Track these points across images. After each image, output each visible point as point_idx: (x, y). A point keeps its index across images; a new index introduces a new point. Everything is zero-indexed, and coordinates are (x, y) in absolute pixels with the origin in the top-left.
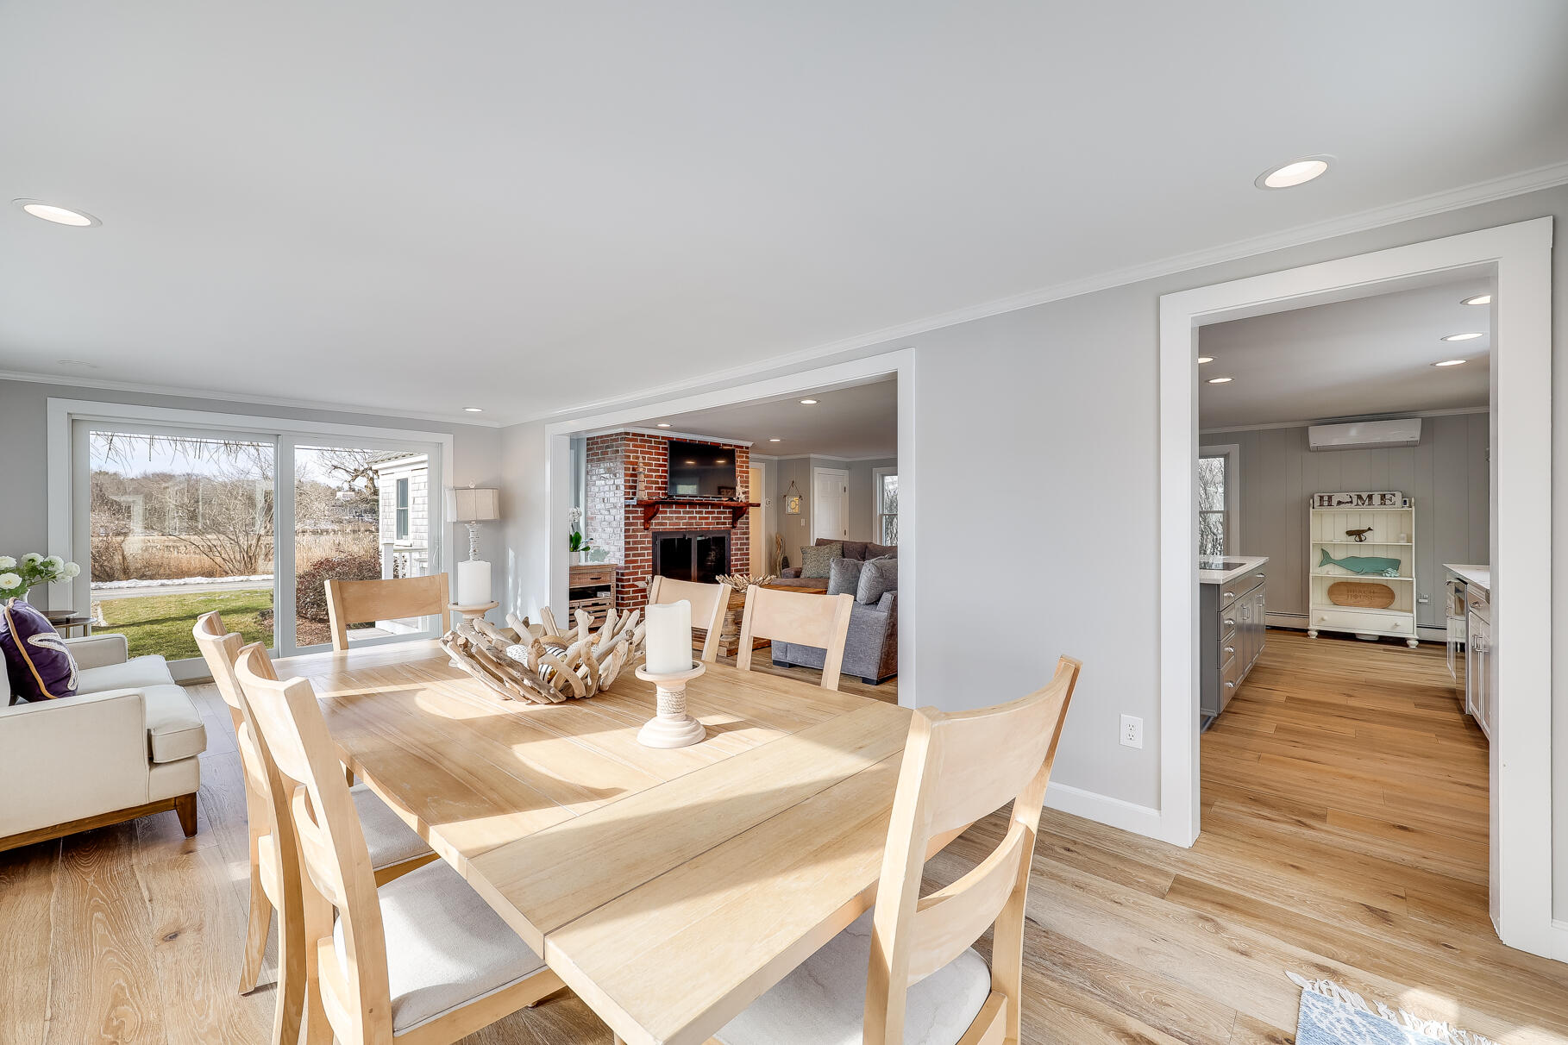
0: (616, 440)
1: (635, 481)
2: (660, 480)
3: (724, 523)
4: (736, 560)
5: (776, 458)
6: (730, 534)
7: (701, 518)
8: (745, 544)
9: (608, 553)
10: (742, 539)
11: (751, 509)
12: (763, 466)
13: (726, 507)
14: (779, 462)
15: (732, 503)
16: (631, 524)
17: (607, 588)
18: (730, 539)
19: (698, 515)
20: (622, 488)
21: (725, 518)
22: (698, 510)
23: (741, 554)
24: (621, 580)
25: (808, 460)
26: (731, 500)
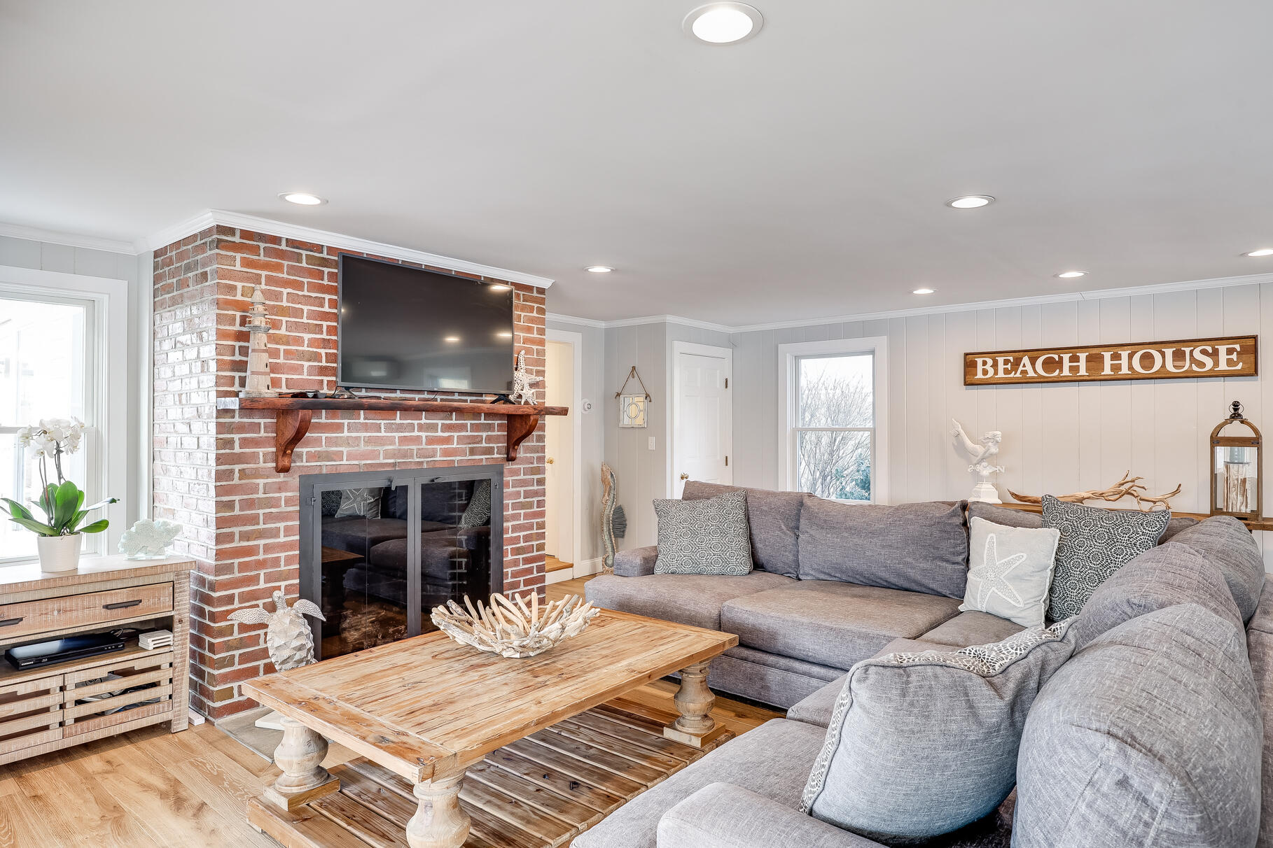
0: (202, 248)
1: (244, 351)
2: (323, 352)
3: (489, 451)
4: (515, 529)
5: (602, 325)
6: (501, 474)
7: (431, 441)
8: (536, 494)
9: (177, 530)
10: (530, 483)
11: (549, 420)
12: (577, 338)
13: (490, 415)
14: (609, 333)
15: (502, 408)
16: (239, 459)
17: (165, 624)
18: (502, 485)
19: (423, 434)
20: (213, 366)
21: (489, 439)
22: (424, 421)
23: (526, 516)
24: (206, 599)
25: (660, 329)
26: (504, 398)
